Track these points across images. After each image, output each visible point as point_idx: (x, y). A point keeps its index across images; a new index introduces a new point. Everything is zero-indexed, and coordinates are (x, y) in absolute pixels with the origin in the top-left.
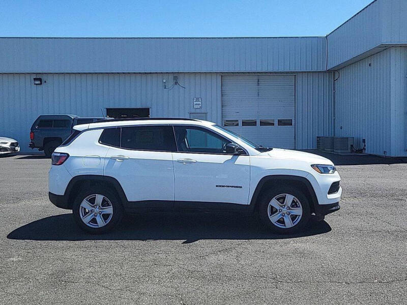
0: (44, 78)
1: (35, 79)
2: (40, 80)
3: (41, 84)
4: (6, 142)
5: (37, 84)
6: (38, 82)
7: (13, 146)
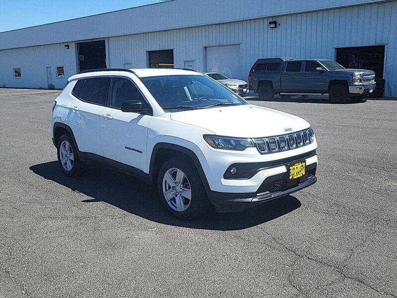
0: (279, 21)
1: (271, 23)
2: (275, 23)
3: (276, 27)
4: (236, 84)
5: (272, 28)
6: (273, 26)
7: (242, 87)
